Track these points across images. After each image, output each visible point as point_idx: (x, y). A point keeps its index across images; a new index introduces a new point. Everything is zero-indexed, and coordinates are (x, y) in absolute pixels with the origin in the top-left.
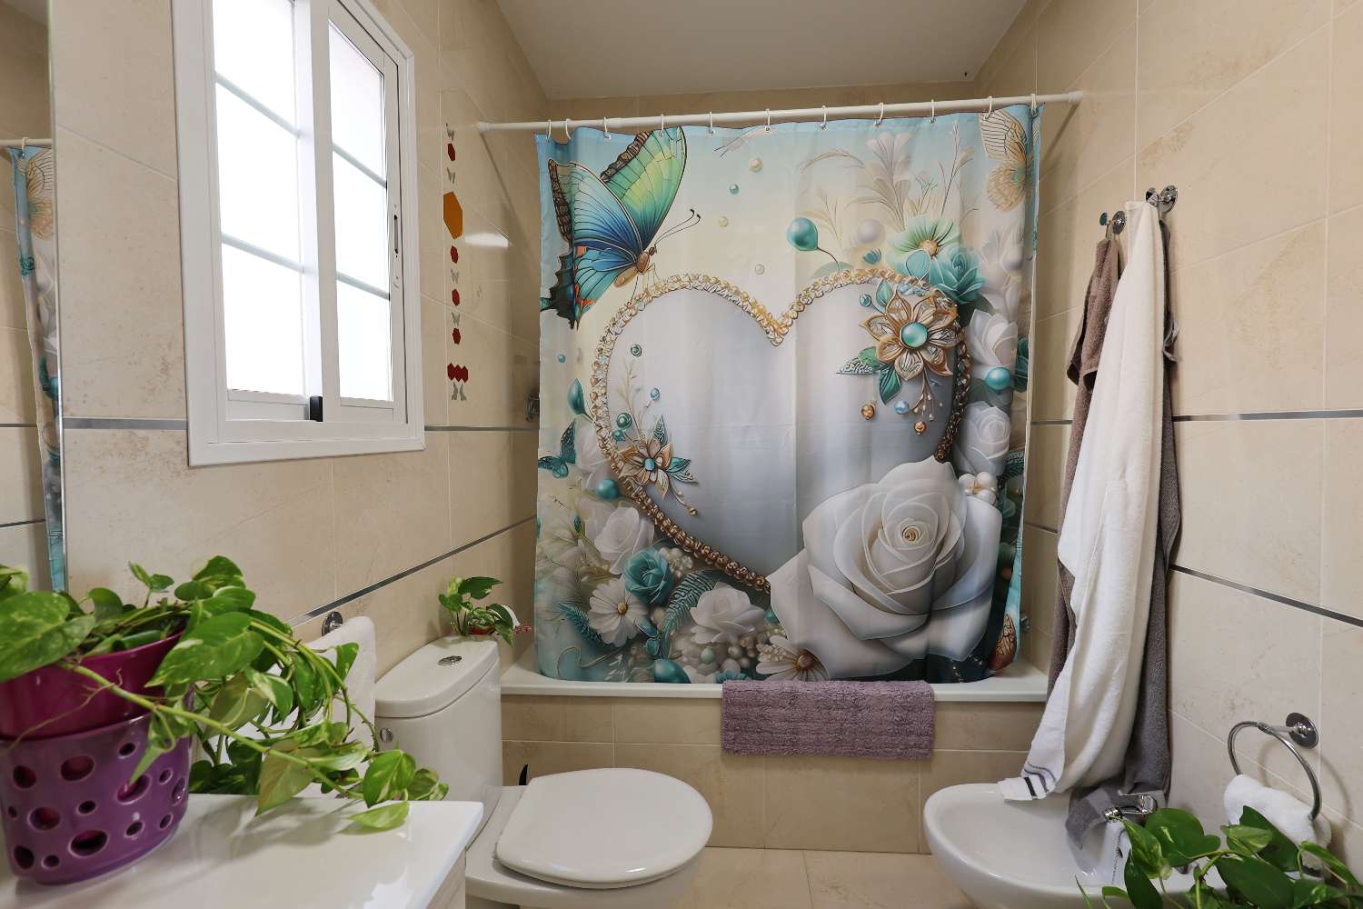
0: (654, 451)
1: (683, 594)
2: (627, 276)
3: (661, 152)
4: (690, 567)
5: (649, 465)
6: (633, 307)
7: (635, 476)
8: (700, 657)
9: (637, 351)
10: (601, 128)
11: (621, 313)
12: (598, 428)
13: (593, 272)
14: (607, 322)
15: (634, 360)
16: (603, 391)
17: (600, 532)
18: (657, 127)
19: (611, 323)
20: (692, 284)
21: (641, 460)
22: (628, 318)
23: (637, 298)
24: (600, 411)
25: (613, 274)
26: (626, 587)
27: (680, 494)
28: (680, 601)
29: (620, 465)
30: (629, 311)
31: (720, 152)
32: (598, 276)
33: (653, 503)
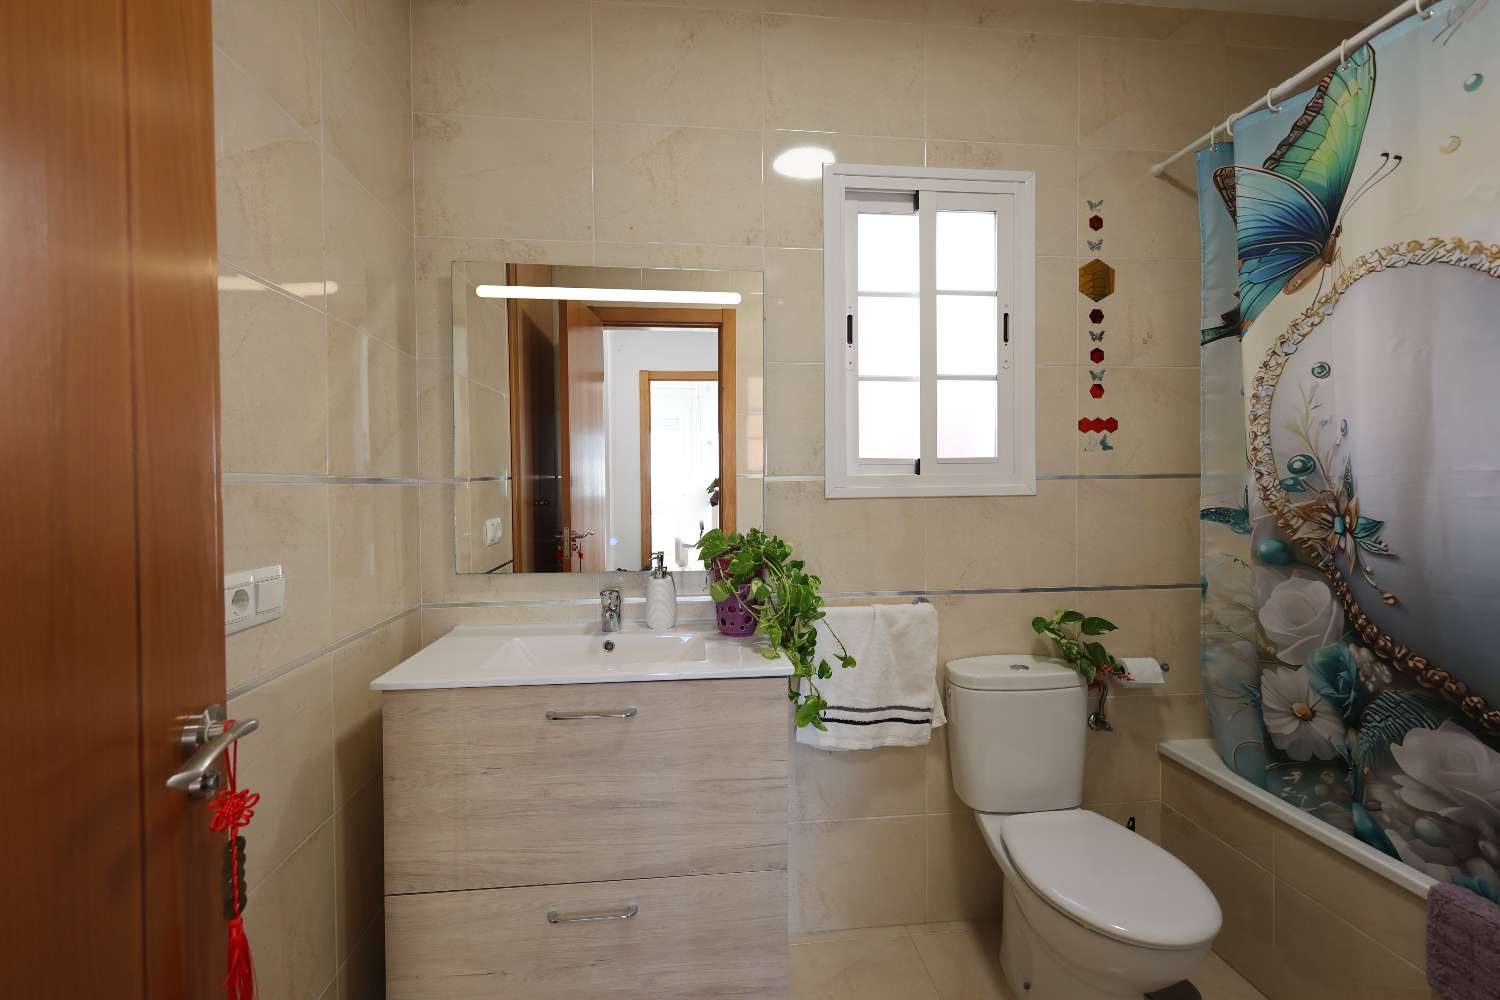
0: (1343, 507)
1: (1378, 718)
2: (1305, 276)
3: (1346, 92)
4: (1387, 681)
5: (1338, 527)
6: (1315, 315)
7: (1324, 540)
8: (1413, 827)
9: (1323, 370)
10: (1264, 106)
11: (1295, 325)
12: (1258, 476)
13: (1249, 286)
14: (1272, 342)
15: (1317, 386)
16: (1264, 429)
17: (1264, 604)
18: (1337, 62)
19: (1279, 342)
20: (1384, 263)
21: (1329, 518)
22: (1309, 329)
23: (1324, 299)
24: (1260, 454)
25: (1283, 279)
26: (1311, 686)
27: (1368, 569)
28: (1374, 727)
29: (1295, 522)
30: (1309, 321)
31: (1442, 39)
32: (1257, 289)
33: (1342, 578)
